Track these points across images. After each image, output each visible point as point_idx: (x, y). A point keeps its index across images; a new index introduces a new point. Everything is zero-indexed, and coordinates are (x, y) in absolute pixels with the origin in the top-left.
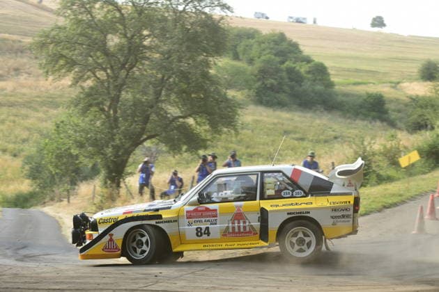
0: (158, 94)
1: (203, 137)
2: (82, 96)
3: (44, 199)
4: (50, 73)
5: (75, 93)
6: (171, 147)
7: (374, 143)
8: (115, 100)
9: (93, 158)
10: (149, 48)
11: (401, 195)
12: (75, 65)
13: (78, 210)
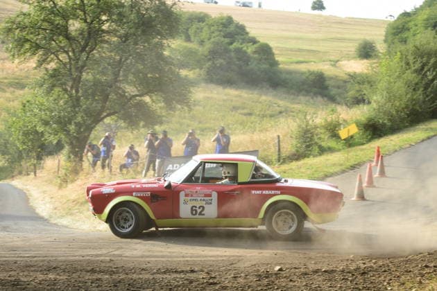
0: (116, 75)
1: (159, 114)
2: (46, 77)
3: (13, 172)
4: (16, 56)
5: (40, 74)
6: (129, 123)
7: (316, 117)
8: (77, 81)
9: (57, 135)
10: (108, 32)
11: (341, 165)
12: (37, 50)
13: (44, 183)
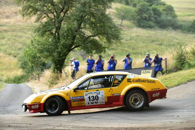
0: (80, 25)
1: (104, 46)
2: (41, 27)
3: (28, 78)
4: (25, 15)
5: (38, 24)
6: (87, 51)
7: (187, 48)
8: (58, 28)
9: (48, 58)
12: (37, 11)
13: (43, 84)
